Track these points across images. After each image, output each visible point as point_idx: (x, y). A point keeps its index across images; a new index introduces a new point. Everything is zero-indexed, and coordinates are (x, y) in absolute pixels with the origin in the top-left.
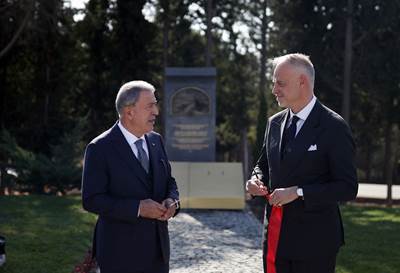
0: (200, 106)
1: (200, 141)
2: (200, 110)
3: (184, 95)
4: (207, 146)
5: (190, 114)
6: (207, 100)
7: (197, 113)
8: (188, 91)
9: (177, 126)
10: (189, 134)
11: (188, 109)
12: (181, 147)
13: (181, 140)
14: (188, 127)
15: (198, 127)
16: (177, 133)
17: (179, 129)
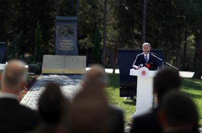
0: (70, 32)
1: (70, 47)
2: (70, 34)
3: (64, 28)
4: (73, 49)
5: (66, 36)
6: (73, 30)
7: (69, 35)
8: (65, 26)
9: (61, 40)
10: (65, 44)
11: (65, 34)
12: (62, 49)
13: (62, 46)
14: (65, 41)
15: (69, 41)
16: (60, 43)
17: (61, 42)
